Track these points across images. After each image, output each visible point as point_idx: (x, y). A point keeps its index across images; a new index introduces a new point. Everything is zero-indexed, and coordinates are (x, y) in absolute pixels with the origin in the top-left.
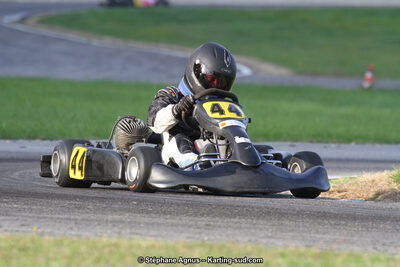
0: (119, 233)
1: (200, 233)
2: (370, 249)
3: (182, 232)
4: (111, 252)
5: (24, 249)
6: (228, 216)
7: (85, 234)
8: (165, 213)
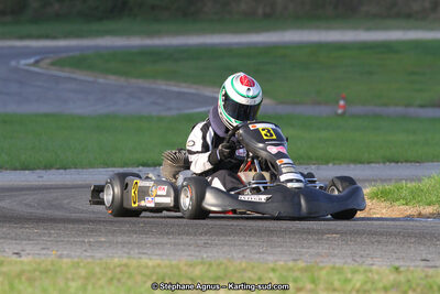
0: (129, 253)
1: (199, 251)
2: (349, 260)
3: (183, 251)
4: (121, 272)
5: (46, 272)
6: (223, 235)
7: (98, 255)
8: (168, 234)
